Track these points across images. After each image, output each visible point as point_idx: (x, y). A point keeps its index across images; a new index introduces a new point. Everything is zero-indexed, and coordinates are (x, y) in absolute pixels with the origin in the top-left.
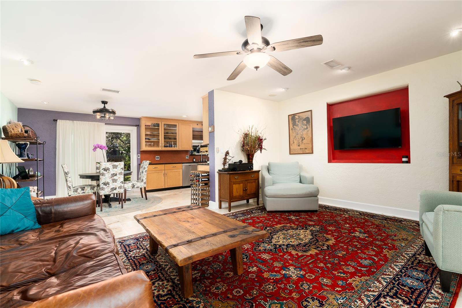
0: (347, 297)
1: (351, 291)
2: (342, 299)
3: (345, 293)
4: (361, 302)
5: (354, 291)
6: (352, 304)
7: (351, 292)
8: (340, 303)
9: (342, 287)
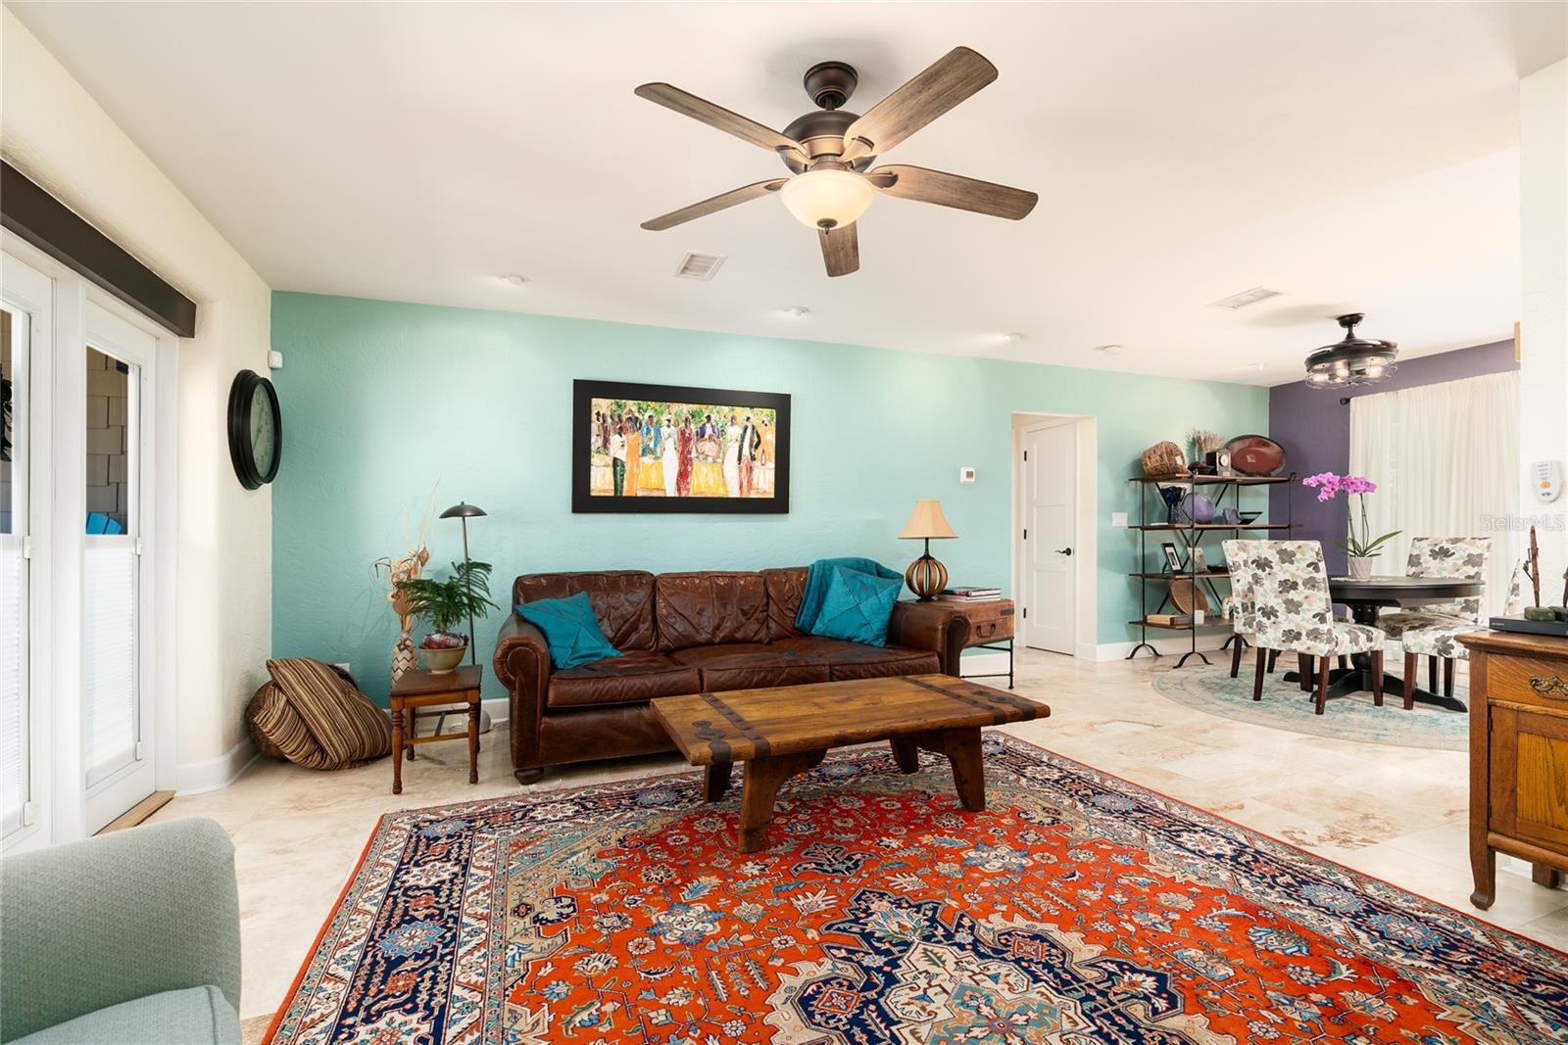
0: (507, 969)
1: (515, 989)
2: (514, 956)
3: (523, 972)
4: (472, 982)
5: (508, 996)
6: (485, 963)
7: (512, 986)
8: (511, 947)
9: (545, 982)
